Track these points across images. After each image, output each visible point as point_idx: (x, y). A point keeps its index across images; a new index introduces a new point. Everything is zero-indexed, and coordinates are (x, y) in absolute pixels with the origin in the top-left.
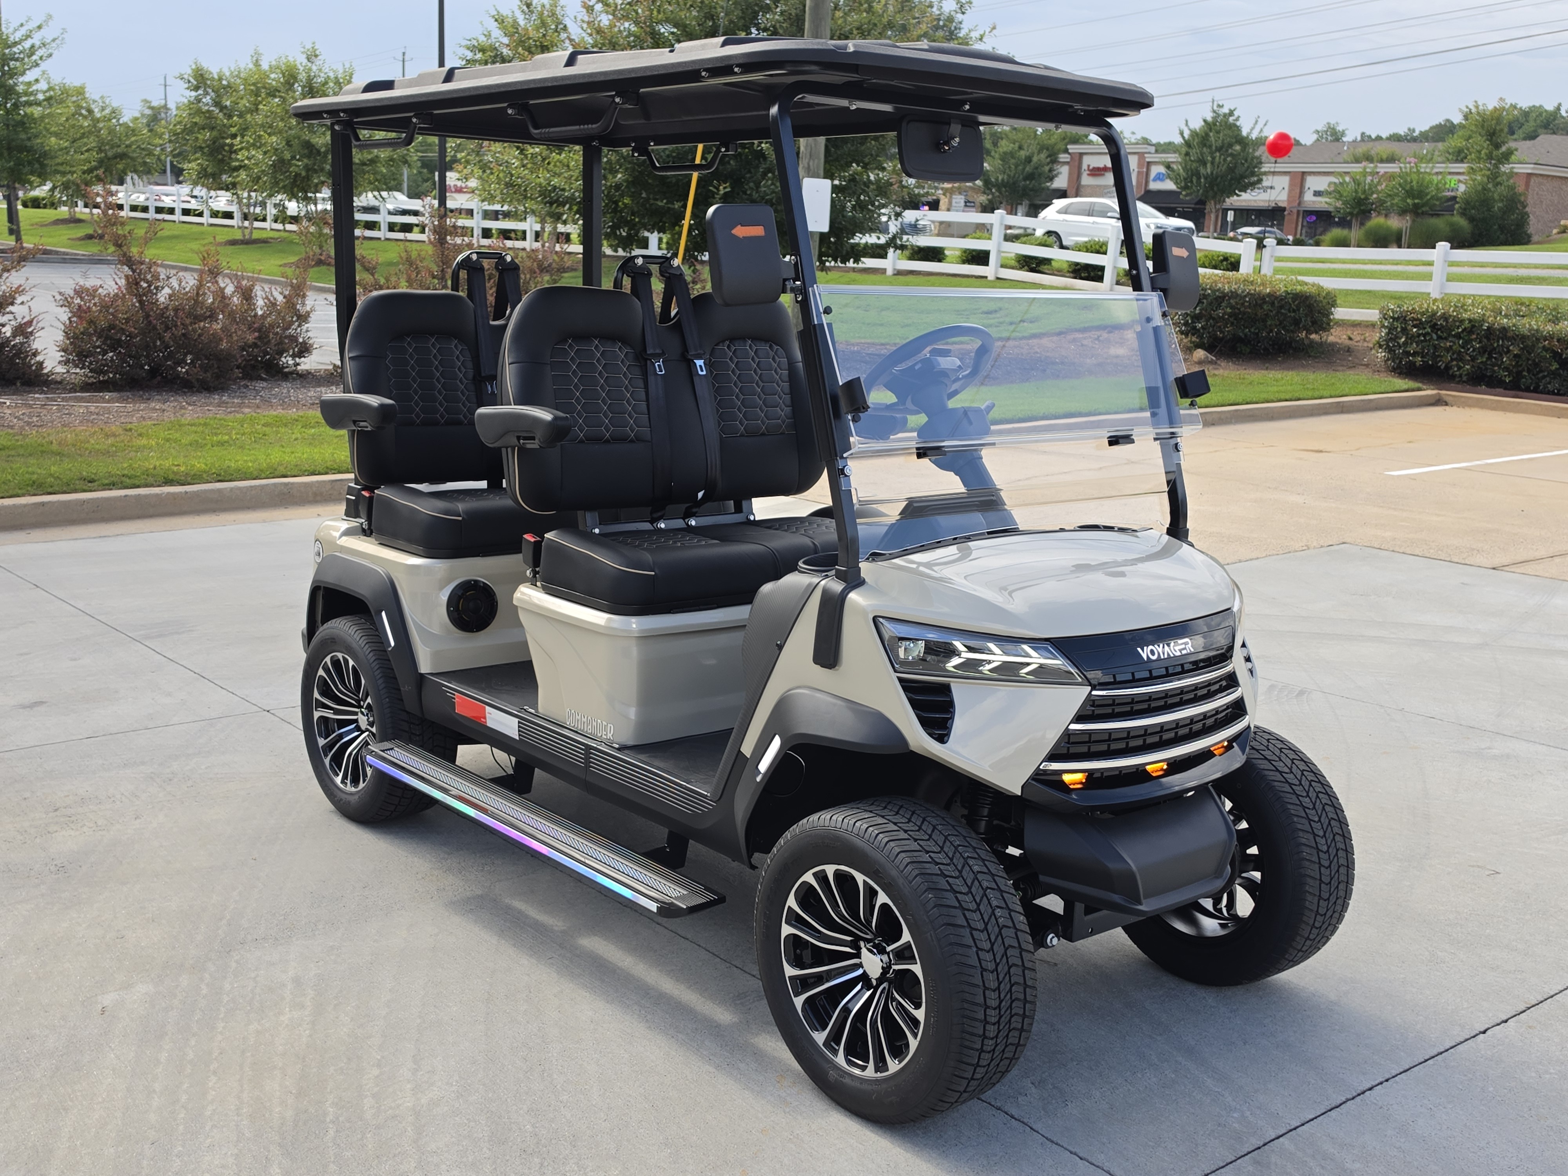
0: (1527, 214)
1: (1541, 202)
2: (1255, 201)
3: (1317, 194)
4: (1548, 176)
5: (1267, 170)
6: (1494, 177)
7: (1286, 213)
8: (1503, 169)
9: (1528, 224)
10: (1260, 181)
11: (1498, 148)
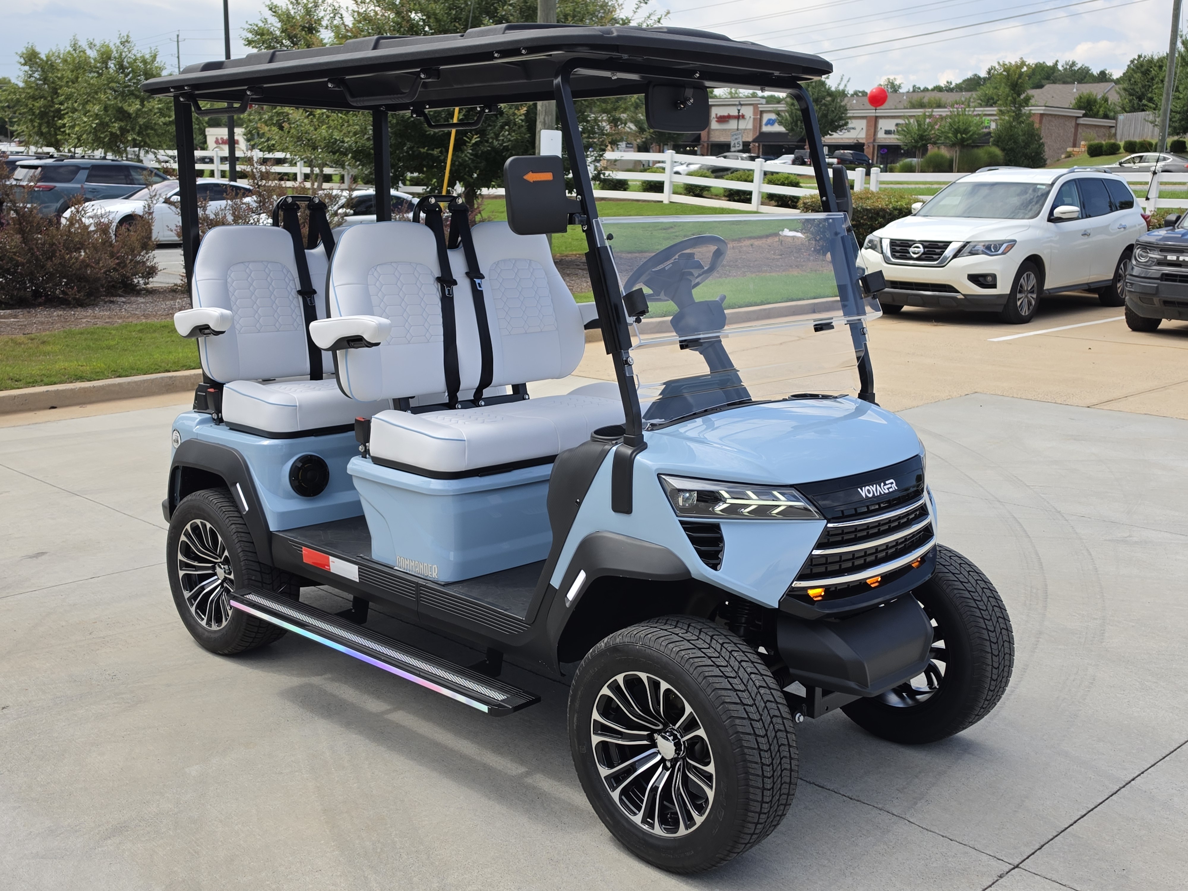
0: (1043, 144)
1: (1051, 135)
2: (842, 139)
3: (888, 132)
4: (1056, 115)
5: (851, 115)
6: (1018, 116)
7: (865, 147)
8: (1023, 111)
9: (1044, 151)
10: (846, 124)
11: (1019, 95)
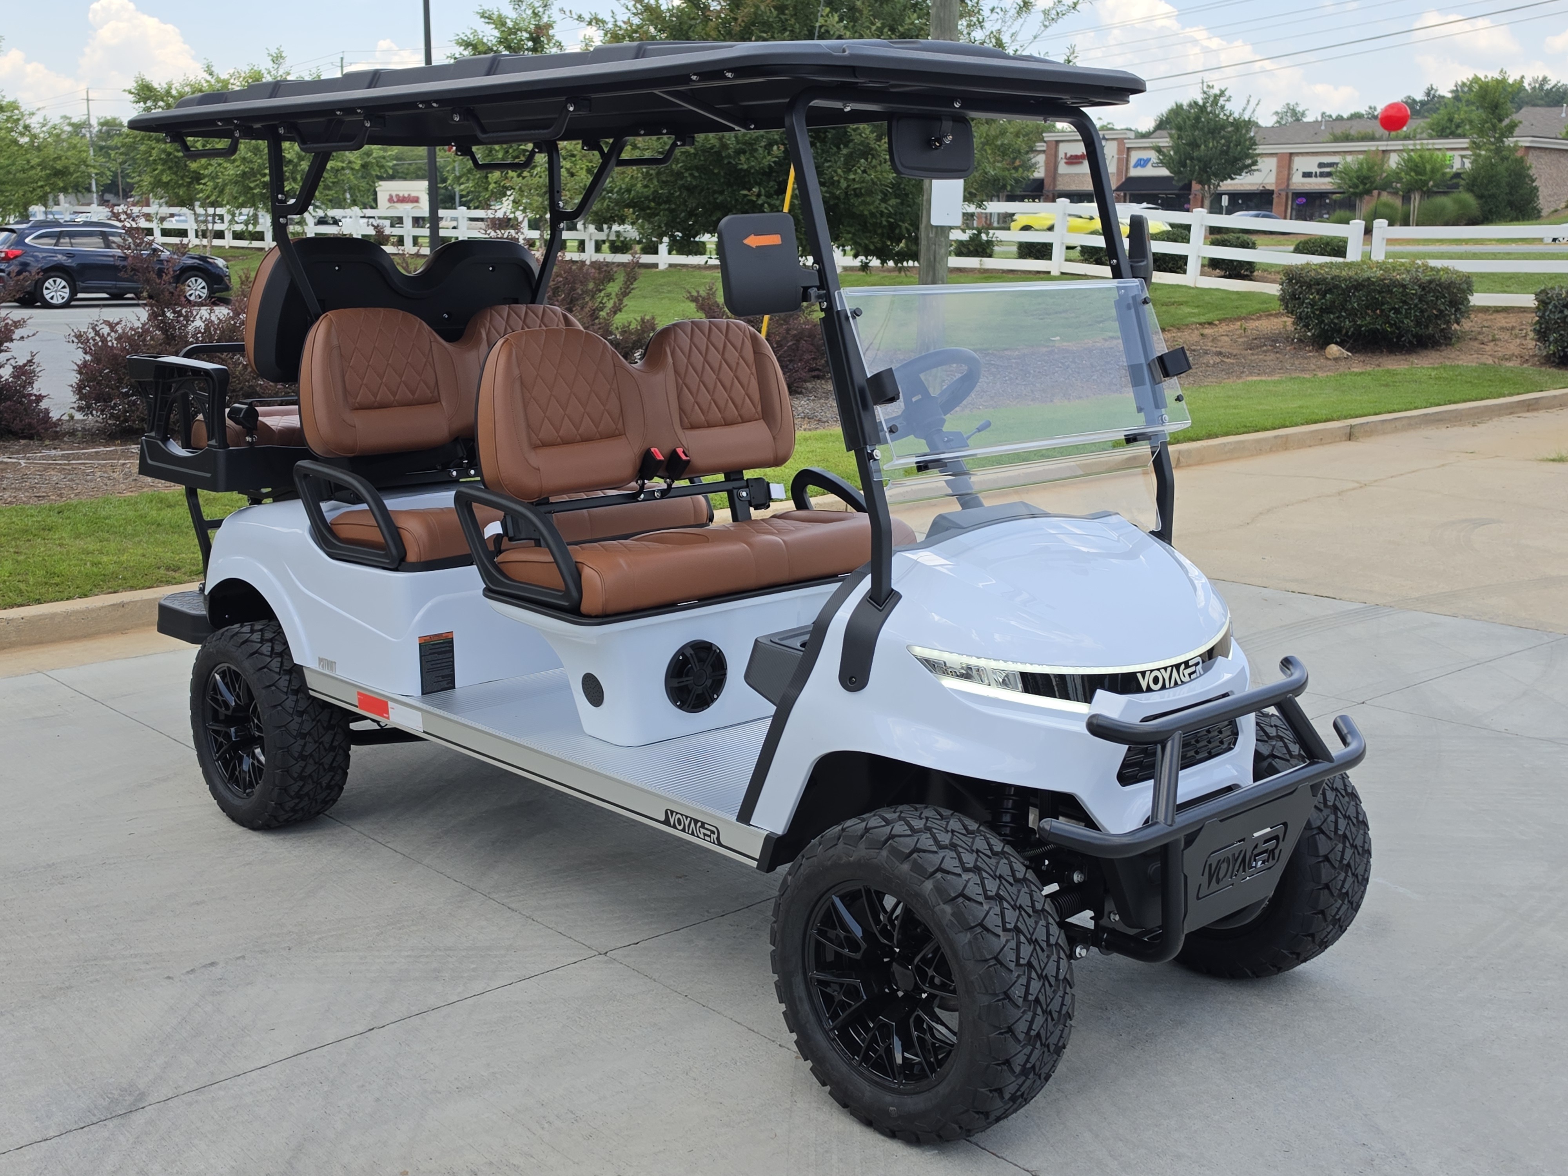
0: (1536, 188)
1: (1540, 176)
2: (1241, 184)
3: (1307, 175)
4: (1546, 149)
5: (1261, 151)
6: (1498, 151)
8: (1506, 144)
9: (1538, 199)
10: (1255, 163)
11: (1501, 121)
